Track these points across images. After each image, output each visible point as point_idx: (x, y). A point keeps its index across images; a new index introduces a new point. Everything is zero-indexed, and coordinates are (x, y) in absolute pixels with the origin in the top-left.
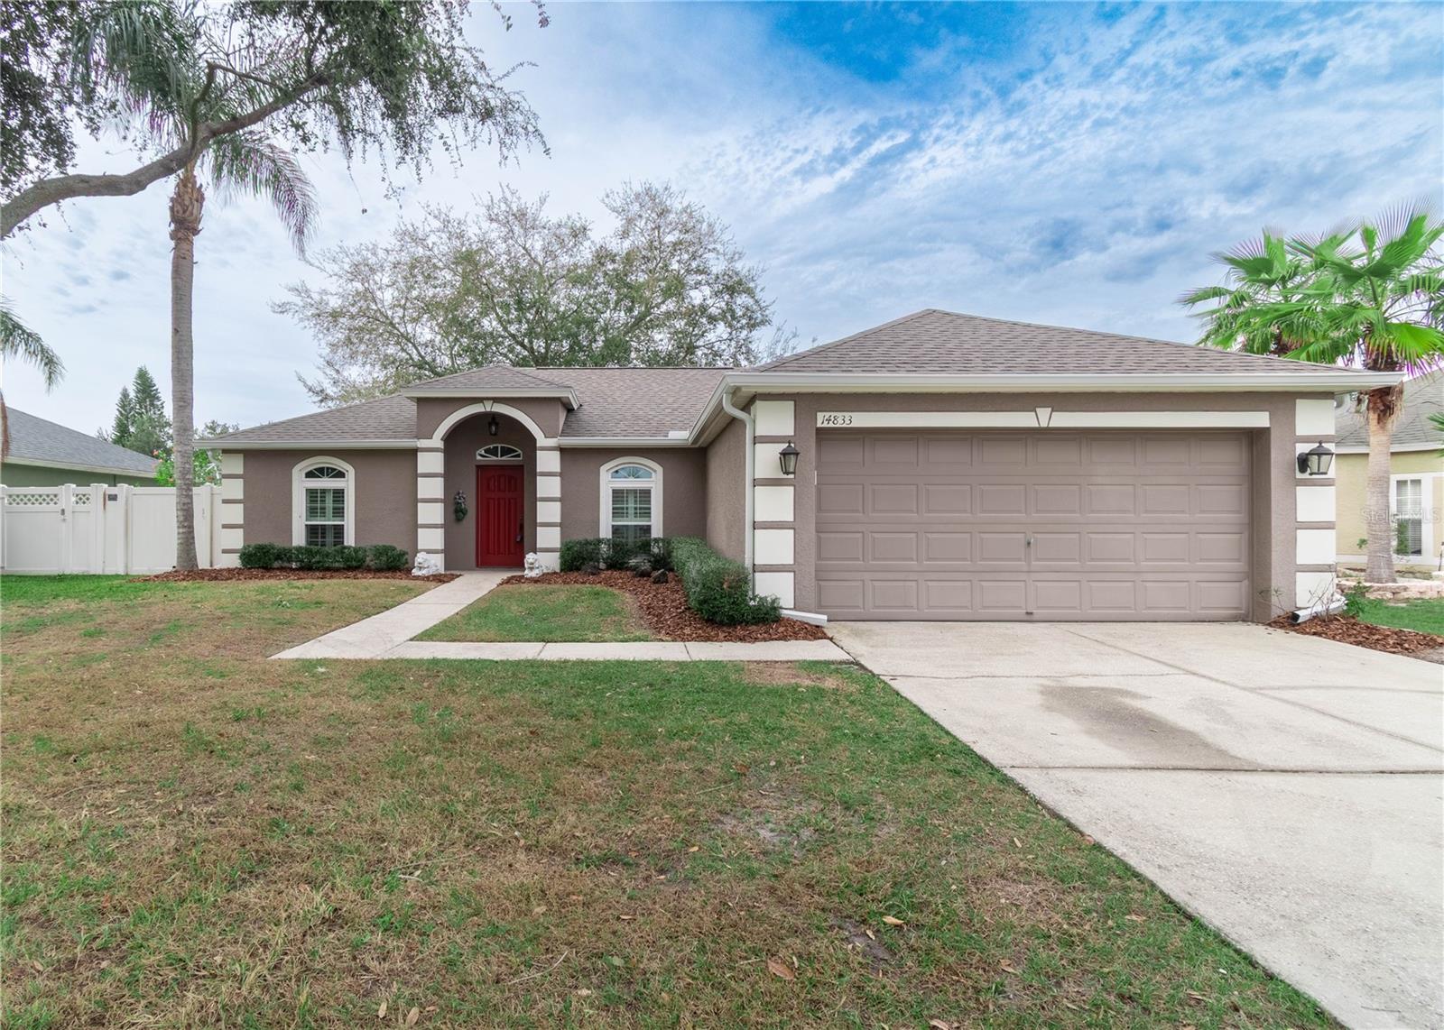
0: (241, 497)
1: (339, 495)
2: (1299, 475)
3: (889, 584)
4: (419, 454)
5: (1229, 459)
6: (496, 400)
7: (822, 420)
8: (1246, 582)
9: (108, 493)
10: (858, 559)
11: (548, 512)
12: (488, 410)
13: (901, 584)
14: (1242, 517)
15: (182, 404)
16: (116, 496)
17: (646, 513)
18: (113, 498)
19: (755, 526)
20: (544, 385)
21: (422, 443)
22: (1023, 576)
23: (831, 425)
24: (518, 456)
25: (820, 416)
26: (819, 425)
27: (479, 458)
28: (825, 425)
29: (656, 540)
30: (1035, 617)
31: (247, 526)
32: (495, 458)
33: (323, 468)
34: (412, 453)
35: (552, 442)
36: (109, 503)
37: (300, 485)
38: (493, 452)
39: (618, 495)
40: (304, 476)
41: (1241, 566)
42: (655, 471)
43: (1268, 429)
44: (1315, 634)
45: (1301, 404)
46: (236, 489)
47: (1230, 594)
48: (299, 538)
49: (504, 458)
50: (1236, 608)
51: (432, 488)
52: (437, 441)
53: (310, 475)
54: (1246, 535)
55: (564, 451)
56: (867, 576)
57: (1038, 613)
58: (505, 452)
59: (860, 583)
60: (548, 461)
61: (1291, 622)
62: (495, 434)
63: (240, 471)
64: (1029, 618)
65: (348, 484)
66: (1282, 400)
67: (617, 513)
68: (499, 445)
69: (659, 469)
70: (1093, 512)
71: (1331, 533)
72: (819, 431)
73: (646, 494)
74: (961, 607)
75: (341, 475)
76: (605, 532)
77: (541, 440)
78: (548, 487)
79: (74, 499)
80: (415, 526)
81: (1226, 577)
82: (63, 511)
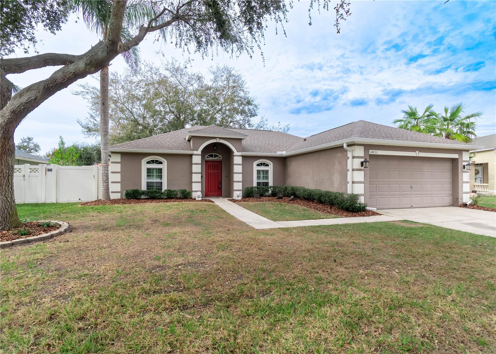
0: (120, 171)
1: (160, 170)
2: (463, 170)
3: (382, 199)
4: (193, 156)
5: (448, 166)
6: (221, 138)
7: (371, 152)
8: (451, 197)
9: (47, 168)
10: (375, 192)
11: (238, 177)
12: (218, 141)
13: (384, 199)
14: (450, 180)
15: (105, 133)
16: (52, 169)
17: (267, 178)
18: (50, 170)
19: (353, 182)
20: (238, 134)
21: (195, 152)
22: (410, 196)
23: (373, 154)
24: (220, 158)
25: (370, 151)
26: (370, 154)
27: (206, 158)
28: (371, 154)
29: (271, 187)
30: (413, 207)
31: (122, 182)
32: (212, 158)
33: (154, 160)
34: (191, 155)
35: (240, 154)
36: (48, 172)
37: (144, 166)
38: (211, 156)
39: (258, 172)
40: (146, 163)
41: (450, 192)
42: (270, 164)
43: (458, 159)
44: (472, 208)
45: (464, 153)
46: (118, 168)
47: (448, 200)
48: (144, 188)
49: (215, 158)
50: (450, 203)
51: (197, 168)
52: (199, 152)
53: (148, 163)
54: (451, 185)
55: (244, 157)
56: (377, 197)
57: (414, 206)
58: (216, 156)
59: (375, 199)
60: (237, 160)
61: (465, 205)
62: (216, 150)
63: (119, 161)
64: (412, 207)
65: (164, 166)
66: (460, 151)
67: (258, 178)
68: (214, 154)
69: (272, 164)
70: (424, 179)
71: (469, 184)
72: (370, 155)
73: (267, 171)
74: (398, 205)
75: (161, 163)
76: (255, 185)
77: (236, 153)
78: (238, 169)
79: (29, 170)
80: (191, 182)
81: (447, 195)
82: (24, 176)
